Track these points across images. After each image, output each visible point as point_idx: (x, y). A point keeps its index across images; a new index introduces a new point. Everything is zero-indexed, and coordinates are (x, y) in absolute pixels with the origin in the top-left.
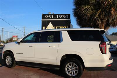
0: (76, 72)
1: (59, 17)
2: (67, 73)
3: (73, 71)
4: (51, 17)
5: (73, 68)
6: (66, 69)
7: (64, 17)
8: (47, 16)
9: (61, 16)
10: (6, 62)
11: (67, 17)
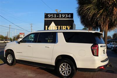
0: (69, 72)
1: (61, 16)
2: (61, 73)
3: (66, 71)
4: (54, 16)
5: (67, 68)
6: (60, 69)
7: (67, 16)
8: (49, 15)
9: (63, 15)
10: (8, 60)
11: (70, 16)
